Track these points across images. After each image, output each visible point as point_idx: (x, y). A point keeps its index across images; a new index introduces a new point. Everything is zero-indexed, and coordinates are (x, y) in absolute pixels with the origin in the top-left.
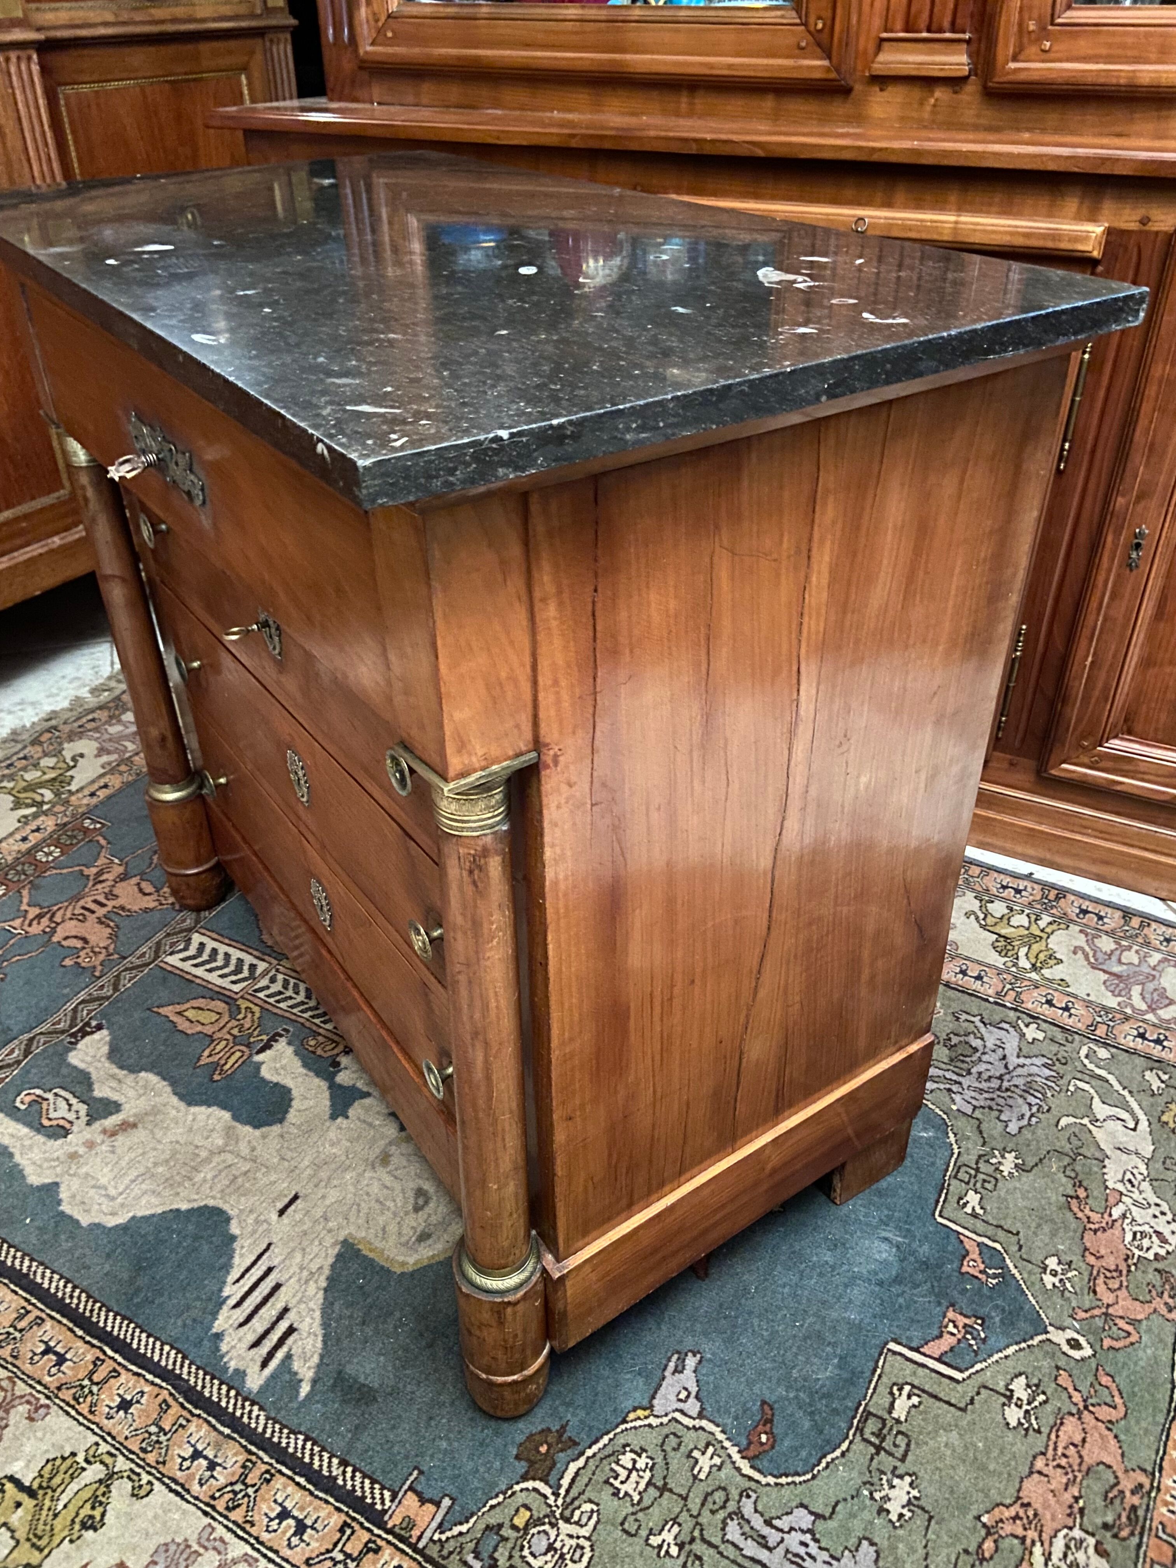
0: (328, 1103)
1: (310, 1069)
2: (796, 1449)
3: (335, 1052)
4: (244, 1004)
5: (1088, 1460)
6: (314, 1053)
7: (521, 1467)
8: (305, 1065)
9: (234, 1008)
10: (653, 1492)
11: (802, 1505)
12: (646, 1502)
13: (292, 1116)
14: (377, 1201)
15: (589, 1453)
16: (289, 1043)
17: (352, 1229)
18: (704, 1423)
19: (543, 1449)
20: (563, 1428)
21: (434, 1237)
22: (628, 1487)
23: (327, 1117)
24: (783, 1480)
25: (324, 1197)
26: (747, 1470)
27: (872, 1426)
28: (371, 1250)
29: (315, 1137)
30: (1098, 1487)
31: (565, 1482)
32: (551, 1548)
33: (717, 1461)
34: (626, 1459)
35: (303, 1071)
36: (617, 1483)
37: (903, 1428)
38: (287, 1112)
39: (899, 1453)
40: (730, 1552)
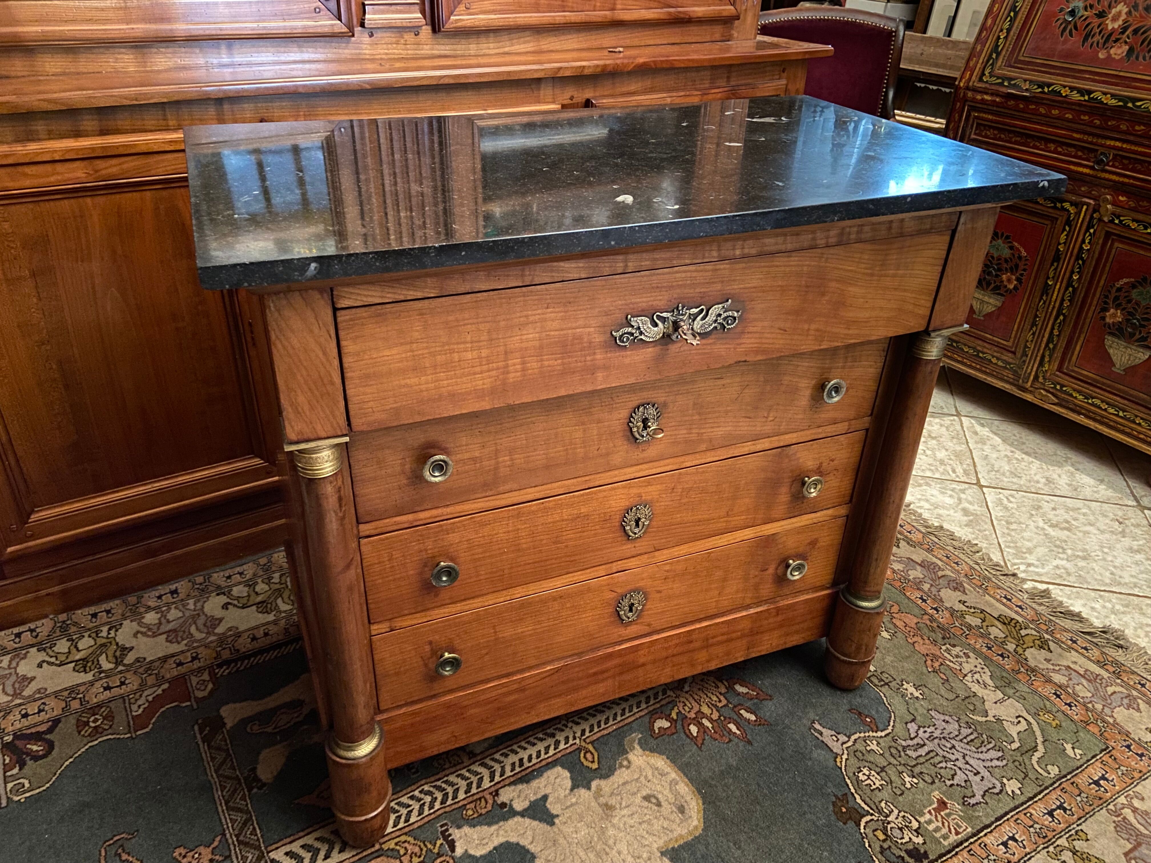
0: (535, 823)
1: (497, 823)
2: (877, 712)
3: (490, 802)
4: (392, 845)
5: (913, 626)
6: (481, 815)
7: (851, 824)
8: (489, 824)
9: (390, 853)
10: (883, 774)
11: (906, 723)
12: (887, 779)
13: (532, 848)
14: (640, 823)
15: (853, 791)
16: (459, 827)
17: (655, 846)
18: (853, 738)
19: (844, 810)
20: (836, 796)
21: (685, 804)
22: (878, 784)
23: (549, 828)
24: (892, 724)
25: (619, 853)
26: (883, 734)
27: (876, 681)
28: (676, 841)
29: (561, 841)
30: (926, 630)
31: (866, 808)
32: (901, 829)
33: (875, 742)
34: (861, 777)
35: (494, 827)
36: (874, 787)
37: (879, 671)
38: (528, 851)
39: (890, 679)
40: (922, 760)
